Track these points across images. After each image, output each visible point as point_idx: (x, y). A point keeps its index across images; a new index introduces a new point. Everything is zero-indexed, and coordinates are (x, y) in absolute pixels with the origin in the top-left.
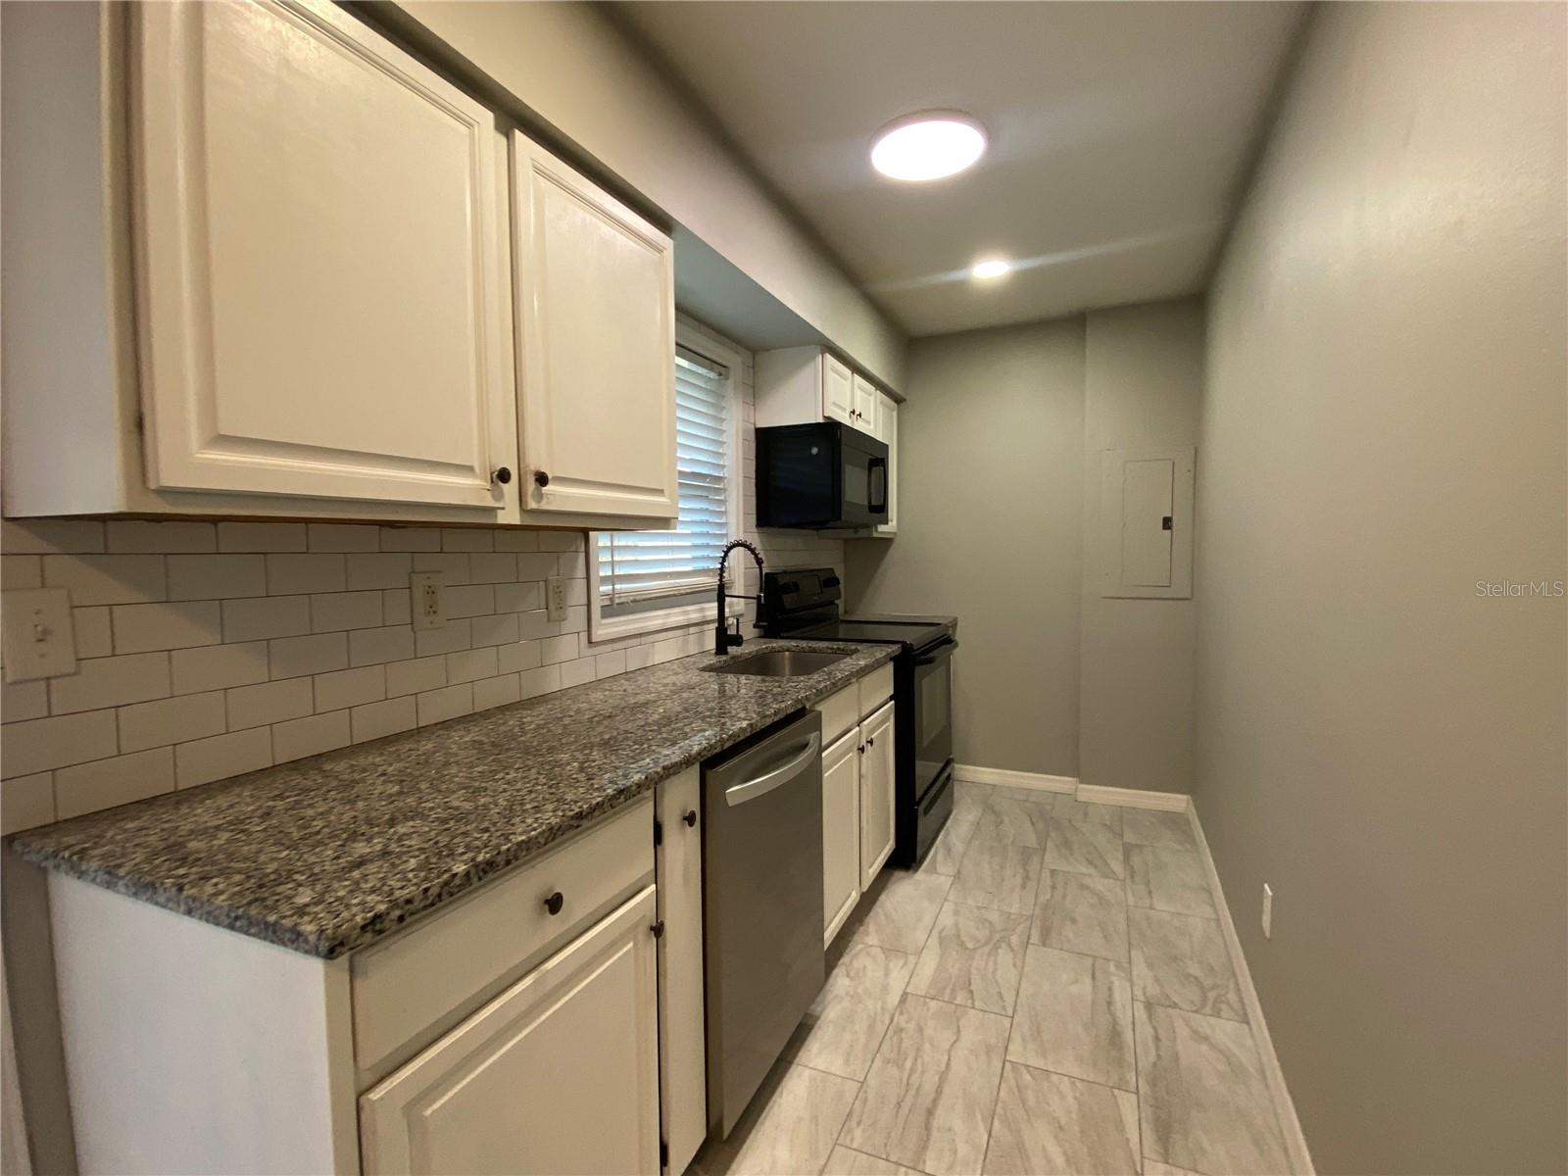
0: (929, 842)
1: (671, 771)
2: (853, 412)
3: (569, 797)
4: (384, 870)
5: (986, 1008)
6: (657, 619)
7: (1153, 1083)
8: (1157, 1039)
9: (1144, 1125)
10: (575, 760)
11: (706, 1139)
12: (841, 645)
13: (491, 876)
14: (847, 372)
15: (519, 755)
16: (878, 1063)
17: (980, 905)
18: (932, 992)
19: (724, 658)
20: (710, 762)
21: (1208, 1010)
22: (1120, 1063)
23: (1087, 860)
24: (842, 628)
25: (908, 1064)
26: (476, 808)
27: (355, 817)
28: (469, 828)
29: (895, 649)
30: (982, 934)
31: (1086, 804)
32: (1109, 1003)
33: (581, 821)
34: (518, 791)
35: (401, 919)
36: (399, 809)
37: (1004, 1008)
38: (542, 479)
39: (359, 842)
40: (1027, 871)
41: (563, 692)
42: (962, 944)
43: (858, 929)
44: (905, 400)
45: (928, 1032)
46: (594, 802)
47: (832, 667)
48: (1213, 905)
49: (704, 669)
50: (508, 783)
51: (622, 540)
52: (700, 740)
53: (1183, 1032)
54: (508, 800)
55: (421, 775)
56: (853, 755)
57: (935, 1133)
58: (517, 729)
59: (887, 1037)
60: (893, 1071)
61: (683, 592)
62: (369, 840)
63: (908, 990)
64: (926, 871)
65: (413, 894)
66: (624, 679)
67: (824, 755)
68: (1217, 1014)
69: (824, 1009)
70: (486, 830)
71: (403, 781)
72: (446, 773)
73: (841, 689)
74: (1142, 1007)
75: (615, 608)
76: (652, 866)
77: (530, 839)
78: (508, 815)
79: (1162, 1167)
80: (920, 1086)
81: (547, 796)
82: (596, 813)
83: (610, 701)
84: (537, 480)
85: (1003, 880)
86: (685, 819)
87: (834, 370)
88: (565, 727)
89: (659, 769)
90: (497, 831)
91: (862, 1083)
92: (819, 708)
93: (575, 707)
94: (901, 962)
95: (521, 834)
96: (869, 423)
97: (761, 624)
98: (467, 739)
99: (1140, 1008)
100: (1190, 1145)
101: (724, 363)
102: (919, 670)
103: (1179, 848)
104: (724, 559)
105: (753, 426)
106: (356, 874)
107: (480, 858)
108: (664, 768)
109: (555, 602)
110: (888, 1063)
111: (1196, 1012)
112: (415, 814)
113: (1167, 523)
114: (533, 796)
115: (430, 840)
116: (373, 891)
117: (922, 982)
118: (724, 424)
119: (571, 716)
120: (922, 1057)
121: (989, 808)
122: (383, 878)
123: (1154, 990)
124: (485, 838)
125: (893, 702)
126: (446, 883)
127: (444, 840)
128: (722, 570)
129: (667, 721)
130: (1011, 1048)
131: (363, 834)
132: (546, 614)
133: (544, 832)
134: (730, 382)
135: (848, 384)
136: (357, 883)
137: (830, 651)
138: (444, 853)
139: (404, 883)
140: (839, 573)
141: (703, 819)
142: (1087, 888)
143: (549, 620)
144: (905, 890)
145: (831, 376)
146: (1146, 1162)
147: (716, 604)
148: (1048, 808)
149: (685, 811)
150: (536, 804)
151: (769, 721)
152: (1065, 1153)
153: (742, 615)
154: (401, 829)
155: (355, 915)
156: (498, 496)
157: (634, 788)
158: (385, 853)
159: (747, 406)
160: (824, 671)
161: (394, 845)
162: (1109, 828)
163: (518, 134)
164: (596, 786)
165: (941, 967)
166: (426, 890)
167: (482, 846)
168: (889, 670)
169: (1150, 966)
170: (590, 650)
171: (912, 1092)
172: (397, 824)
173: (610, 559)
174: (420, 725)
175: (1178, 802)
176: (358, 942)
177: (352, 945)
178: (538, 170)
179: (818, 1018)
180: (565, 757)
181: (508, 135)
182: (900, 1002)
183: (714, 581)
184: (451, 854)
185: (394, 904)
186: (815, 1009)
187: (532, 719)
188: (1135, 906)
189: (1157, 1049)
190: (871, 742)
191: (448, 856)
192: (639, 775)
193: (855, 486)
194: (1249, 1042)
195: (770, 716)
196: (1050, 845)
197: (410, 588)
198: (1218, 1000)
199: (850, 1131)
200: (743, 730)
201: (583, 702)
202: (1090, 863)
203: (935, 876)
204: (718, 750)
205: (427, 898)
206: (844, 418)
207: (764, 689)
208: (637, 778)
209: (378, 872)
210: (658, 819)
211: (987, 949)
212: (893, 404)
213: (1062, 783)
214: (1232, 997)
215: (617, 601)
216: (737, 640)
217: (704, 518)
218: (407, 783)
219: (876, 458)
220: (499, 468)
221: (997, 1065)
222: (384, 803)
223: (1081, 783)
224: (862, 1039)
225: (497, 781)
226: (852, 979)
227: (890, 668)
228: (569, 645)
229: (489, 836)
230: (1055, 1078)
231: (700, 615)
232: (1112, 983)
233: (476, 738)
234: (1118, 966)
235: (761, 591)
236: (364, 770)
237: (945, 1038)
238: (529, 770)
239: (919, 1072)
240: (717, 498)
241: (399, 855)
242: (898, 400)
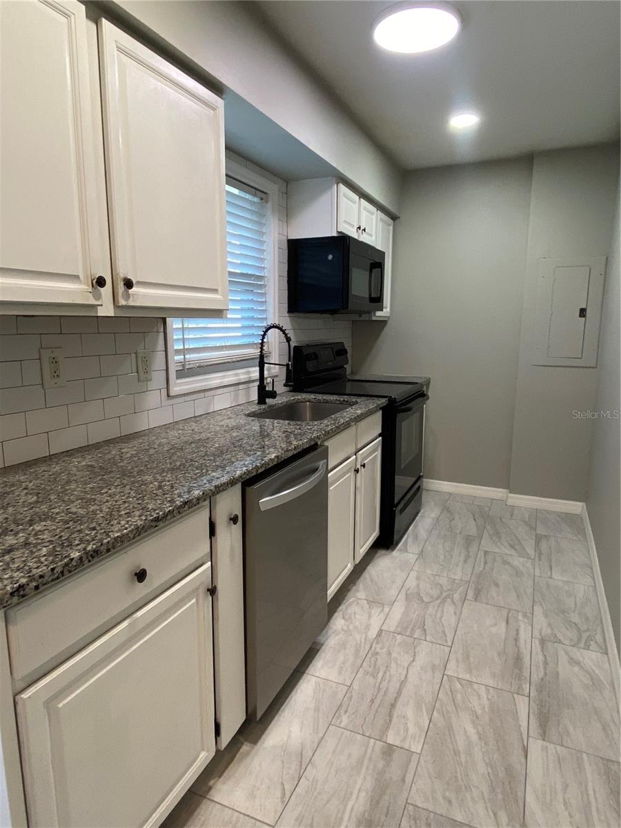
0: (402, 532)
1: (220, 489)
2: (359, 228)
3: (150, 507)
4: (26, 555)
5: (434, 640)
6: (216, 379)
7: (540, 690)
8: (546, 663)
9: (531, 716)
10: (156, 480)
11: (246, 720)
12: (346, 398)
13: (96, 559)
14: (356, 197)
15: (118, 476)
16: (359, 675)
17: (435, 573)
18: (399, 629)
19: (263, 407)
20: (249, 482)
21: (582, 645)
22: (520, 677)
23: (510, 544)
24: (349, 385)
25: (380, 675)
26: (87, 514)
27: (6, 518)
28: (82, 527)
29: (383, 401)
30: (435, 593)
31: (513, 507)
32: (516, 640)
33: (158, 523)
34: (116, 501)
35: (37, 588)
36: (36, 514)
37: (446, 641)
38: (129, 284)
39: (9, 535)
40: (468, 551)
41: (151, 430)
42: (421, 599)
43: (352, 587)
44: (399, 218)
45: (394, 655)
46: (167, 510)
47: (338, 415)
48: (593, 578)
49: (249, 415)
50: (110, 496)
51: (191, 323)
52: (242, 466)
53: (563, 658)
54: (109, 508)
55: (52, 489)
56: (352, 474)
57: (395, 720)
58: (118, 457)
59: (367, 659)
60: (371, 680)
61: (234, 360)
62: (16, 534)
63: (382, 628)
64: (400, 550)
65: (45, 571)
66: (193, 421)
67: (329, 475)
68: (587, 647)
69: (327, 639)
70: (94, 529)
71: (39, 493)
72: (68, 488)
73: (342, 430)
74: (537, 642)
75: (184, 372)
76: (209, 550)
77: (123, 535)
78: (110, 517)
79: (540, 742)
80: (387, 689)
81: (136, 506)
82: (169, 517)
83: (182, 437)
84: (125, 284)
85: (451, 557)
86: (231, 519)
87: (345, 195)
88: (150, 456)
89: (212, 488)
90: (101, 529)
91: (350, 687)
92: (326, 443)
93: (157, 442)
94: (380, 609)
95: (117, 532)
96: (371, 235)
97: (290, 384)
98: (84, 463)
99: (536, 642)
100: (560, 730)
101: (265, 191)
102: (400, 416)
103: (574, 538)
104: (263, 336)
105: (286, 238)
106: (7, 558)
107: (89, 548)
108: (216, 487)
109: (143, 370)
110: (367, 674)
111: (573, 646)
112: (46, 517)
113: (583, 313)
114: (127, 505)
115: (56, 535)
116: (18, 569)
117: (392, 624)
118: (264, 237)
119: (154, 448)
120: (389, 671)
121: (446, 509)
122: (24, 561)
123: (547, 631)
124: (93, 534)
125: (381, 438)
126: (66, 565)
127: (65, 535)
128: (262, 344)
129: (221, 452)
130: (448, 666)
131: (12, 530)
132: (137, 377)
133: (133, 530)
134: (269, 205)
135: (356, 206)
136: (8, 564)
137: (338, 402)
138: (65, 544)
139: (39, 565)
140: (348, 346)
141: (245, 518)
142: (509, 564)
143: (139, 381)
144: (385, 563)
145: (343, 200)
146: (530, 739)
147: (258, 369)
148: (487, 509)
149: (231, 514)
150: (128, 511)
151: (290, 454)
152: (478, 733)
153: (277, 376)
154: (37, 528)
155: (6, 586)
156: (98, 296)
157: (194, 501)
158: (26, 544)
159: (281, 222)
160: (331, 418)
161: (32, 539)
162: (526, 523)
163: (105, 22)
164: (169, 499)
165: (405, 614)
166: (53, 570)
167: (91, 540)
168: (378, 416)
169: (546, 616)
170: (170, 401)
171: (382, 692)
172: (35, 524)
173: (181, 337)
174: (51, 454)
175: (576, 507)
176: (9, 603)
177: (5, 605)
178: (119, 49)
179: (323, 644)
180: (149, 478)
181: (97, 22)
182: (377, 636)
183: (257, 352)
184: (70, 545)
185: (32, 579)
186: (321, 639)
187: (129, 450)
188: (541, 576)
189: (545, 669)
190: (364, 466)
191: (68, 546)
192: (198, 491)
193: (359, 284)
194: (606, 666)
195: (291, 450)
196: (486, 535)
197: (40, 359)
198: (589, 639)
199: (340, 716)
200: (271, 460)
201: (164, 438)
202: (512, 547)
203: (406, 554)
204: (255, 473)
205: (53, 574)
206: (352, 232)
207: (289, 431)
208: (197, 493)
209: (22, 557)
210: (212, 520)
211: (439, 601)
212: (391, 221)
213: (497, 493)
214: (599, 637)
215: (187, 367)
216: (273, 395)
217: (250, 306)
218: (41, 495)
219: (375, 263)
220: (97, 277)
221: (438, 675)
222: (26, 509)
223: (510, 493)
224: (351, 659)
225: (102, 494)
226: (346, 620)
227: (379, 414)
228: (154, 398)
229: (96, 533)
230: (476, 686)
231: (246, 376)
232: (519, 626)
233: (89, 463)
234: (525, 615)
235: (289, 360)
236: (13, 485)
237: (405, 659)
238: (125, 487)
239: (386, 681)
240: (259, 291)
241: (36, 545)
242: (394, 218)
